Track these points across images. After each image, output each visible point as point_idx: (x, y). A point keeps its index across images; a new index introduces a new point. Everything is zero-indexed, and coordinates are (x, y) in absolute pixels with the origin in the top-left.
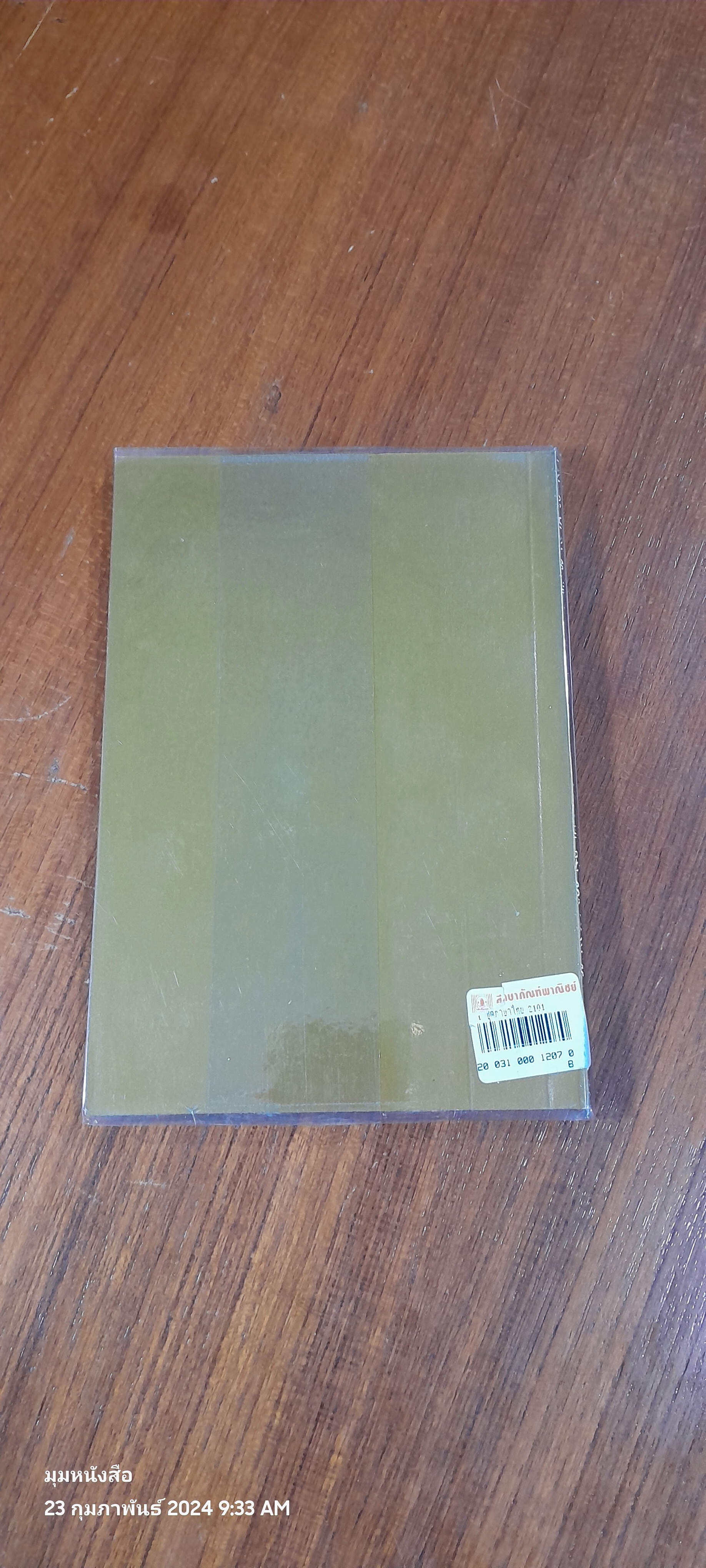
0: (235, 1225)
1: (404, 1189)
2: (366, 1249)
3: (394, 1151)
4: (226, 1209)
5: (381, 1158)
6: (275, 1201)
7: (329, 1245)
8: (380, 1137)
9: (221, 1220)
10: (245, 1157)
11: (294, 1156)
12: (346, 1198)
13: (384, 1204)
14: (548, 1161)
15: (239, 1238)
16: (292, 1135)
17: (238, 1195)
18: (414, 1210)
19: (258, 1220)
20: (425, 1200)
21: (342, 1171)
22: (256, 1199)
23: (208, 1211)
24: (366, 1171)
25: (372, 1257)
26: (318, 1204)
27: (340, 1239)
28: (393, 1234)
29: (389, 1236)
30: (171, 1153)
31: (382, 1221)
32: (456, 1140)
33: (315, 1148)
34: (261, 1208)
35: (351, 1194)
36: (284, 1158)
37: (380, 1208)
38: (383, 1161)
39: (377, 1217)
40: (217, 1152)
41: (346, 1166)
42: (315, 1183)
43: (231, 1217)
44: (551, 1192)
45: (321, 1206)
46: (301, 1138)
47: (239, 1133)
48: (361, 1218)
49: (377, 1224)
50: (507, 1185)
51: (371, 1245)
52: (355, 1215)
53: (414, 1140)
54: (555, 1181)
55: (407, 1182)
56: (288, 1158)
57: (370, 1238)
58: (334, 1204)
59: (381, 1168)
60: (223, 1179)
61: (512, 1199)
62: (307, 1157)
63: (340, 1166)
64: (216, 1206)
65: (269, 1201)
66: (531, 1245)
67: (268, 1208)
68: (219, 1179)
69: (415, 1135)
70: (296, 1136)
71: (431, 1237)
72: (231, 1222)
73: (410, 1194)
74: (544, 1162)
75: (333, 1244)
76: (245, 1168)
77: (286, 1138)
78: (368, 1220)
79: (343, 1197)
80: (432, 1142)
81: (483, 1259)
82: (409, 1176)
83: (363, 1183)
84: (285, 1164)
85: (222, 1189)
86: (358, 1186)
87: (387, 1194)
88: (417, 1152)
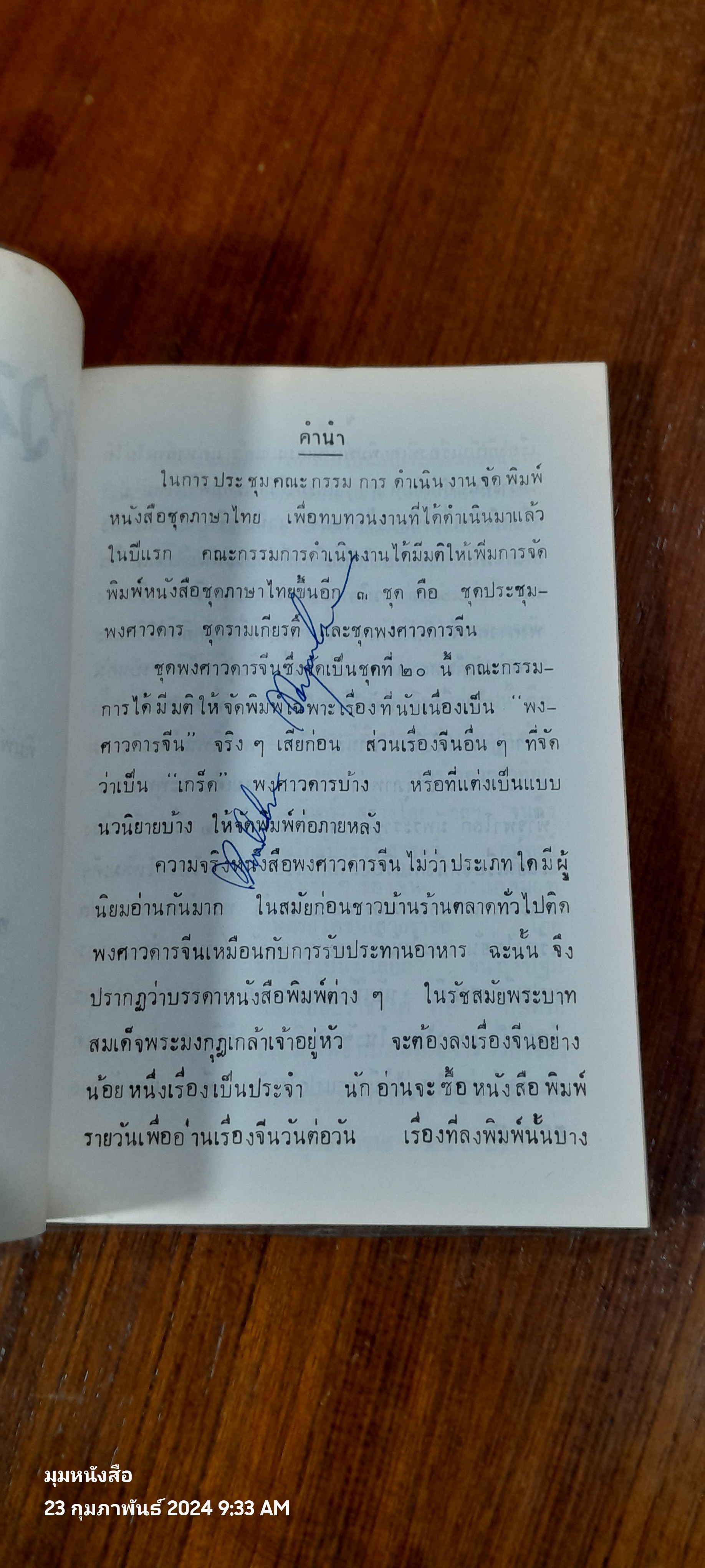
0: (176, 1448)
1: (395, 1390)
2: (349, 1470)
3: (378, 1337)
4: (163, 1426)
5: (362, 1348)
6: (225, 1414)
7: (300, 1467)
8: (359, 1321)
9: (156, 1444)
10: (184, 1356)
11: (247, 1352)
12: (319, 1405)
13: (369, 1411)
14: (584, 1340)
15: (182, 1463)
16: (243, 1325)
17: (177, 1409)
18: (410, 1416)
19: (205, 1438)
20: (423, 1402)
21: (312, 1368)
22: (201, 1410)
23: (139, 1431)
24: (344, 1368)
25: (357, 1480)
26: (283, 1415)
27: (315, 1458)
28: (384, 1450)
29: (379, 1452)
30: (87, 1357)
31: (369, 1433)
32: (460, 1320)
33: (274, 1339)
34: (209, 1422)
35: (325, 1399)
36: (235, 1355)
37: (364, 1414)
38: (365, 1353)
39: (360, 1427)
40: (146, 1352)
41: (316, 1362)
42: (276, 1388)
43: (169, 1439)
44: (589, 1380)
45: (288, 1416)
46: (254, 1330)
47: (173, 1325)
48: (340, 1429)
49: (363, 1437)
50: (531, 1376)
51: (355, 1465)
52: (333, 1426)
53: (404, 1322)
54: (593, 1367)
55: (398, 1378)
56: (239, 1354)
57: (353, 1456)
58: (303, 1415)
59: (363, 1362)
60: (156, 1388)
61: (539, 1392)
62: (264, 1352)
63: (309, 1363)
64: (149, 1423)
65: (218, 1413)
66: (567, 1453)
67: (217, 1424)
68: (151, 1387)
69: (406, 1315)
70: (249, 1325)
71: (434, 1452)
72: (170, 1443)
73: (403, 1395)
74: (579, 1341)
75: (304, 1466)
76: (184, 1372)
77: (234, 1331)
78: (350, 1432)
79: (315, 1403)
80: (429, 1324)
81: (504, 1474)
82: (400, 1371)
83: (339, 1384)
84: (237, 1363)
85: (156, 1399)
86: (335, 1387)
87: (373, 1397)
88: (408, 1339)
